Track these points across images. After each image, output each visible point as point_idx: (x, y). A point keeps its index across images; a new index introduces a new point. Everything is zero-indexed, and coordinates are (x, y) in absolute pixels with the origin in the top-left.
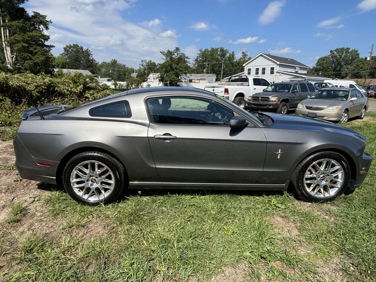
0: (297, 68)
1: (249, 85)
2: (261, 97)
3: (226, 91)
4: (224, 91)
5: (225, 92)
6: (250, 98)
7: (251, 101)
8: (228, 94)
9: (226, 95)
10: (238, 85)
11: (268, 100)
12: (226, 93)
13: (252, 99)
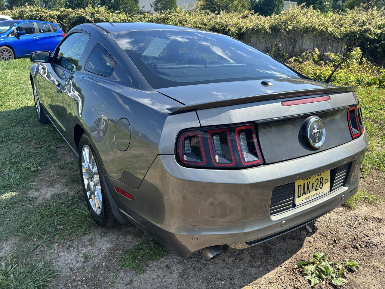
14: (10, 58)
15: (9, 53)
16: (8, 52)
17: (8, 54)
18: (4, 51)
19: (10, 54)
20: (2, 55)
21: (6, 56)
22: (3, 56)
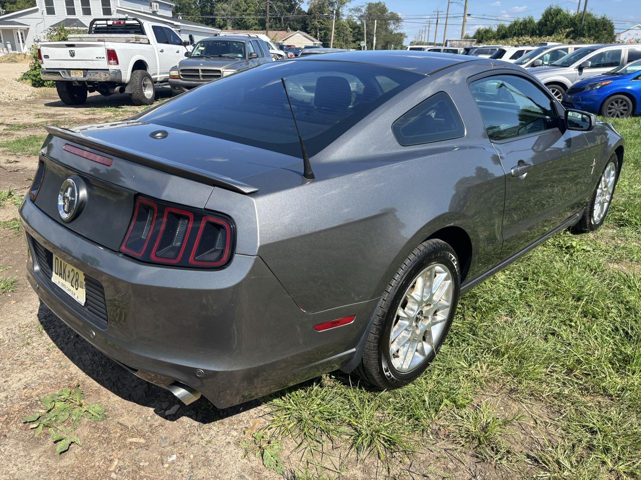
0: (155, 4)
1: (149, 43)
2: (203, 71)
3: (112, 55)
4: (105, 55)
5: (109, 59)
6: (175, 73)
7: (180, 78)
8: (118, 63)
9: (113, 67)
10: (128, 41)
11: (220, 76)
12: (112, 61)
13: (182, 75)
14: (622, 114)
15: (625, 106)
16: (623, 104)
17: (622, 107)
18: (617, 102)
19: (626, 108)
20: (610, 109)
21: (616, 110)
22: (612, 110)
